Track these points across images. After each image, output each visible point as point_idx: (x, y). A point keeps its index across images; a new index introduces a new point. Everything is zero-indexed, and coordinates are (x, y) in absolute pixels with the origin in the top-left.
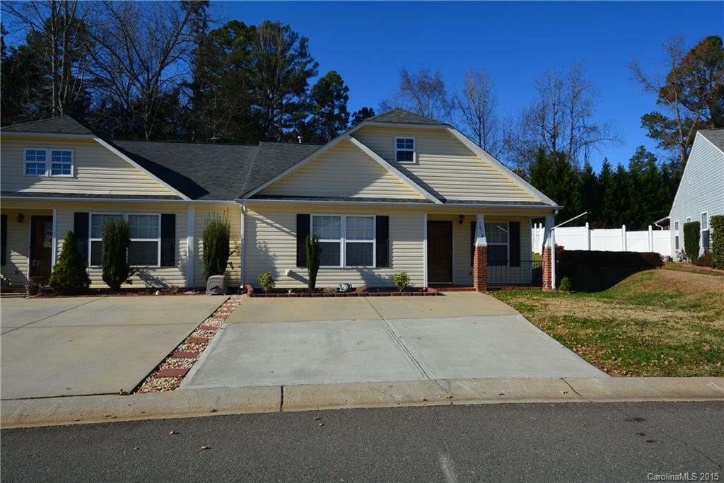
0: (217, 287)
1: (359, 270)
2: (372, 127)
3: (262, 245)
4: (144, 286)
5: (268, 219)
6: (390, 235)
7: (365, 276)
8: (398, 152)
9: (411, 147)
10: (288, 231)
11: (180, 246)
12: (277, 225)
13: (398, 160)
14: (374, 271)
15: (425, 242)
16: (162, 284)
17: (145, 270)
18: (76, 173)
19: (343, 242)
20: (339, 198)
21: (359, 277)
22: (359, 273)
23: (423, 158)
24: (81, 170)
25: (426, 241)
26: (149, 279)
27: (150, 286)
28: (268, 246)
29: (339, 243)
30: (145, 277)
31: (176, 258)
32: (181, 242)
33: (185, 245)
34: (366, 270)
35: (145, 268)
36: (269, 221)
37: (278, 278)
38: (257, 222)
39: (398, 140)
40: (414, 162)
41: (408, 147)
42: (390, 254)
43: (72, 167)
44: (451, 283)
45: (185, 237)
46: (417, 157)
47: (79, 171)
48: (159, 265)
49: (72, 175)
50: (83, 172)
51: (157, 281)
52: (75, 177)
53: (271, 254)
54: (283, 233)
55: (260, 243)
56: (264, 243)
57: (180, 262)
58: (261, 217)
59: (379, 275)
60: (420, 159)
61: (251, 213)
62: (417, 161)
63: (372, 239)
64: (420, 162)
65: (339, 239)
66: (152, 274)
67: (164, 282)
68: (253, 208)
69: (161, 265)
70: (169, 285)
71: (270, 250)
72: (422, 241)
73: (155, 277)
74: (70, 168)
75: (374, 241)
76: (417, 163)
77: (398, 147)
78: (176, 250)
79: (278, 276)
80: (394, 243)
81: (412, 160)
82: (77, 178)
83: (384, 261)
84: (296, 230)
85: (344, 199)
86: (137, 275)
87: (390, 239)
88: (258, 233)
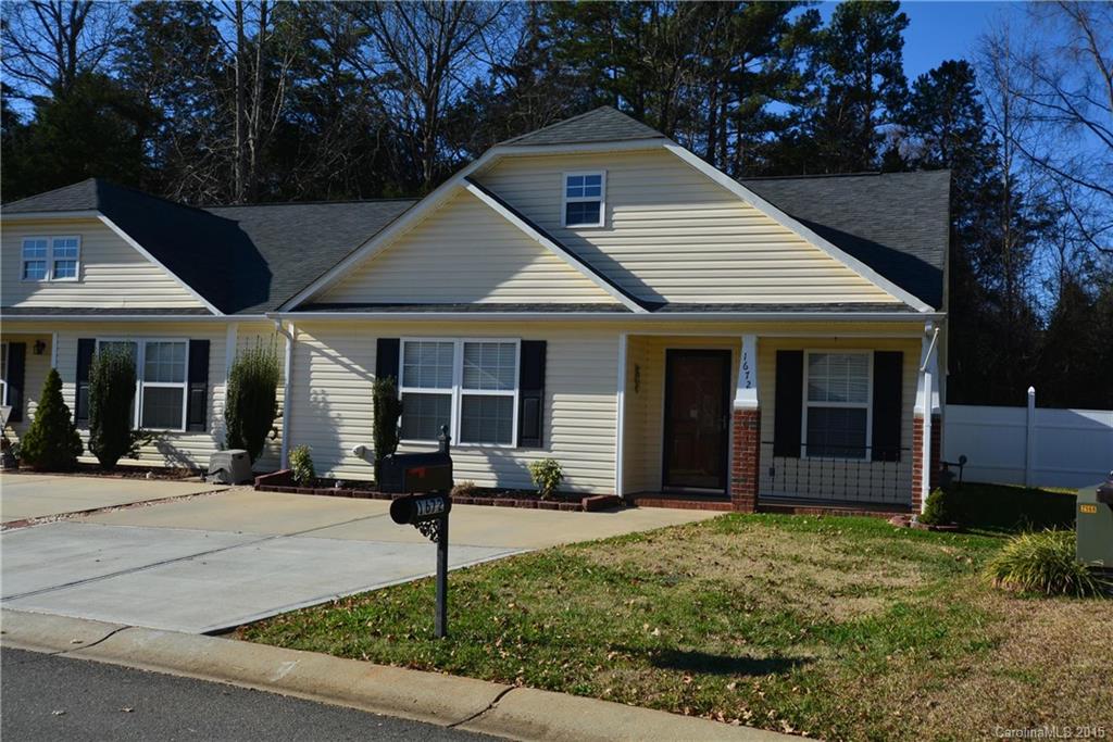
0: (221, 470)
1: (485, 452)
2: (514, 156)
3: (320, 397)
4: (161, 464)
5: (330, 348)
6: (549, 381)
7: (497, 465)
8: (568, 204)
9: (597, 192)
10: (363, 370)
11: (215, 396)
12: (345, 360)
13: (568, 222)
14: (515, 454)
15: (620, 397)
16: (187, 462)
17: (165, 437)
18: (82, 275)
19: (456, 393)
20: (451, 305)
21: (486, 467)
22: (485, 459)
23: (621, 213)
24: (90, 269)
25: (622, 395)
26: (171, 454)
27: (171, 465)
28: (329, 398)
29: (450, 396)
30: (166, 449)
31: (208, 418)
32: (216, 389)
33: (220, 395)
34: (499, 453)
35: (166, 433)
36: (332, 352)
37: (343, 461)
38: (313, 353)
39: (571, 181)
40: (602, 223)
41: (589, 192)
42: (546, 422)
43: (78, 264)
44: (722, 491)
45: (220, 381)
46: (609, 213)
47: (87, 271)
48: (183, 430)
49: (76, 279)
50: (93, 271)
51: (181, 457)
52: (81, 281)
53: (333, 414)
54: (354, 375)
55: (316, 393)
56: (323, 393)
57: (213, 425)
58: (319, 344)
59: (524, 464)
60: (615, 217)
61: (304, 337)
62: (609, 221)
63: (512, 389)
64: (615, 224)
65: (450, 387)
66: (175, 443)
67: (190, 459)
68: (307, 328)
69: (188, 429)
70: (197, 465)
71: (333, 406)
72: (615, 394)
73: (178, 449)
74: (74, 266)
75: (515, 393)
76: (608, 226)
77: (570, 193)
78: (209, 404)
79: (343, 457)
80: (556, 397)
81: (597, 221)
82: (84, 282)
83: (534, 433)
84: (374, 368)
85: (460, 307)
86: (155, 444)
87: (548, 389)
88: (313, 375)
